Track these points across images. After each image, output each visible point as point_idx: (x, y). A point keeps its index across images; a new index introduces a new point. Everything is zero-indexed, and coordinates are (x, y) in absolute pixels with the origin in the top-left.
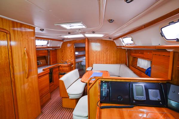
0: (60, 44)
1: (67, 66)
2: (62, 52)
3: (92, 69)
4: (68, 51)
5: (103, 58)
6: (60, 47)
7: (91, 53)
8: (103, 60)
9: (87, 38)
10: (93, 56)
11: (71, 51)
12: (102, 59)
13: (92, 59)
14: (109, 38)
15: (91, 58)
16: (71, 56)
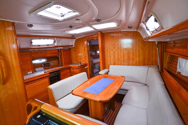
0: (72, 43)
1: (78, 67)
2: (76, 51)
3: (109, 72)
4: (81, 49)
5: (124, 57)
6: (72, 46)
7: (107, 50)
8: (124, 60)
9: (100, 31)
10: (110, 55)
11: (85, 50)
12: (122, 59)
13: (109, 59)
14: (128, 27)
15: (108, 57)
16: (85, 55)
